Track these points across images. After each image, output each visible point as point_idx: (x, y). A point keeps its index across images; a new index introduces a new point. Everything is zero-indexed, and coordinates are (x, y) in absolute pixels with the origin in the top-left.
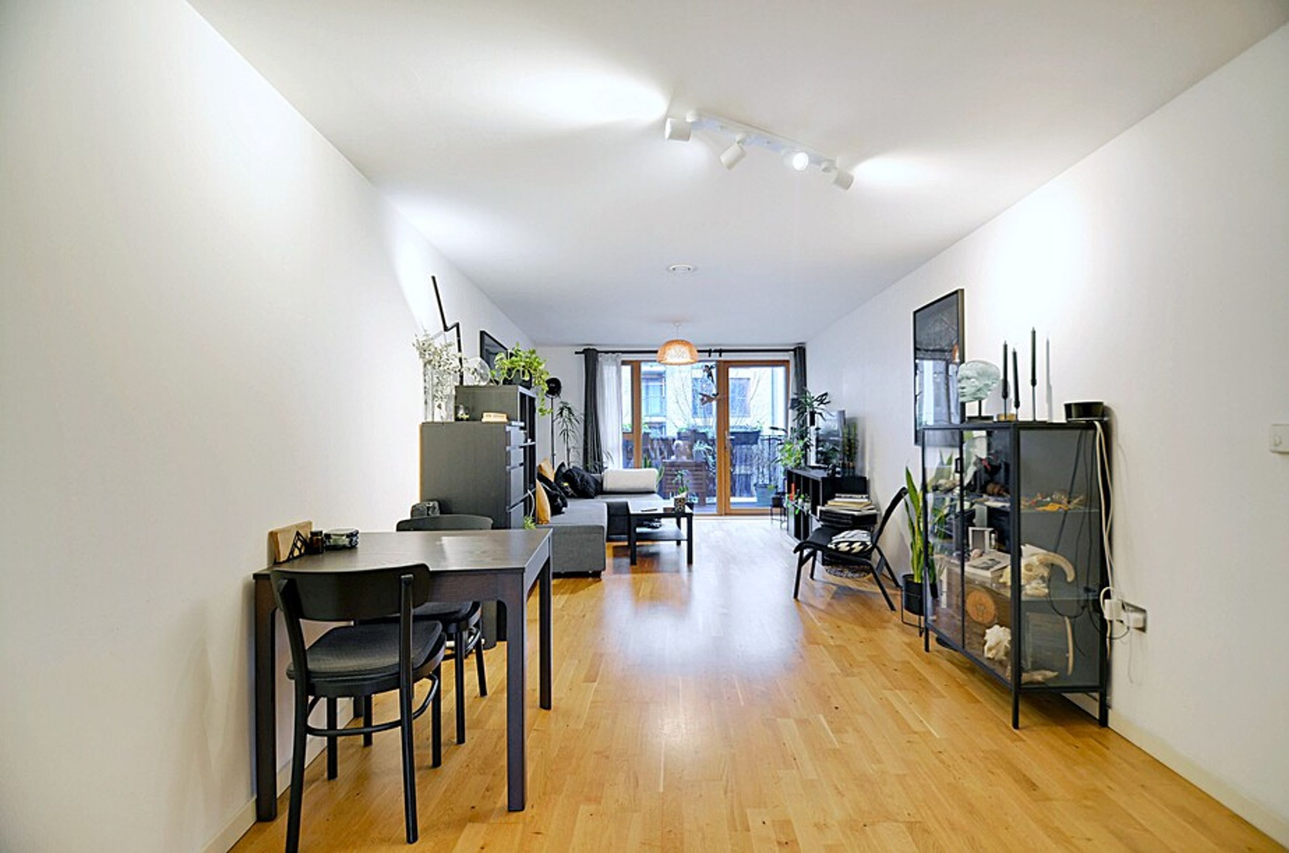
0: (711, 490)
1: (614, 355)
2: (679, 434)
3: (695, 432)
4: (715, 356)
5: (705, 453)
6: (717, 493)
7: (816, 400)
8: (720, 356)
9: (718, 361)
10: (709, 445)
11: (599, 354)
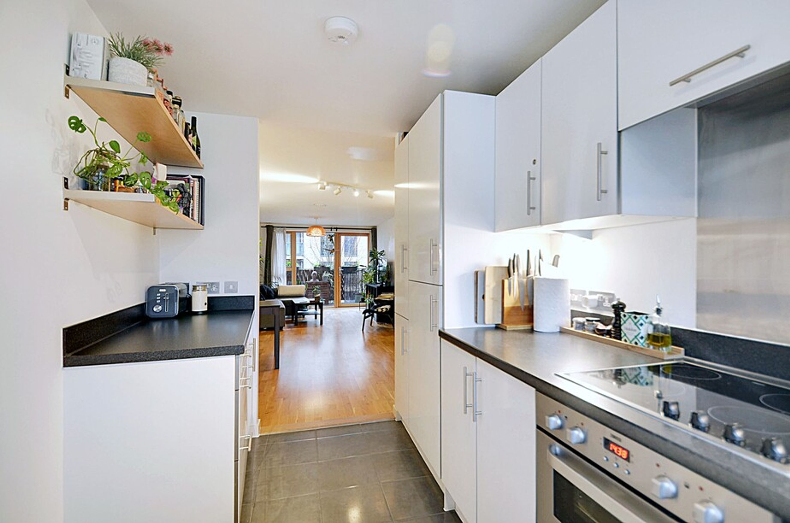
0: (331, 297)
1: (282, 229)
2: (315, 268)
3: (323, 267)
4: (334, 231)
5: (329, 278)
6: (335, 298)
7: (379, 253)
8: (337, 230)
9: (335, 233)
10: (331, 273)
11: (274, 228)
